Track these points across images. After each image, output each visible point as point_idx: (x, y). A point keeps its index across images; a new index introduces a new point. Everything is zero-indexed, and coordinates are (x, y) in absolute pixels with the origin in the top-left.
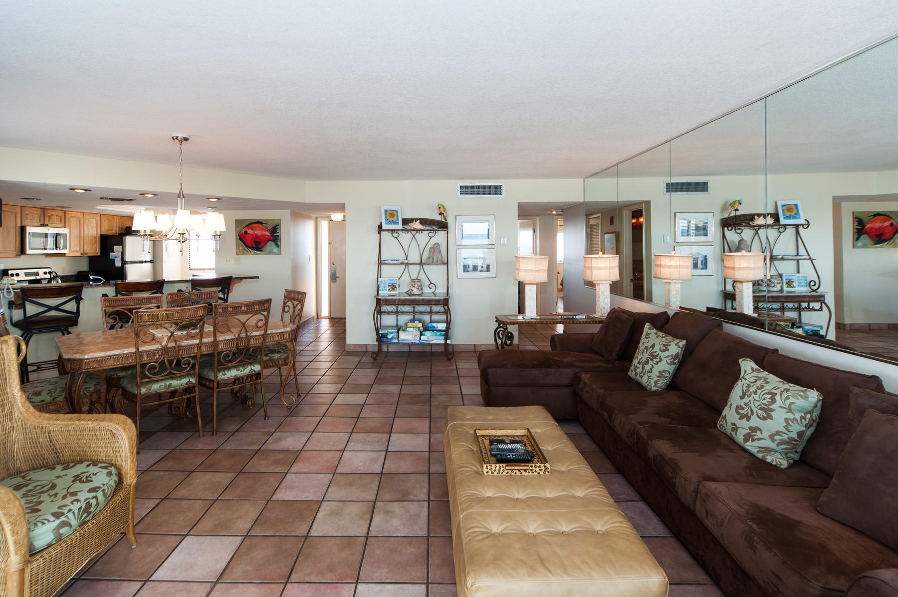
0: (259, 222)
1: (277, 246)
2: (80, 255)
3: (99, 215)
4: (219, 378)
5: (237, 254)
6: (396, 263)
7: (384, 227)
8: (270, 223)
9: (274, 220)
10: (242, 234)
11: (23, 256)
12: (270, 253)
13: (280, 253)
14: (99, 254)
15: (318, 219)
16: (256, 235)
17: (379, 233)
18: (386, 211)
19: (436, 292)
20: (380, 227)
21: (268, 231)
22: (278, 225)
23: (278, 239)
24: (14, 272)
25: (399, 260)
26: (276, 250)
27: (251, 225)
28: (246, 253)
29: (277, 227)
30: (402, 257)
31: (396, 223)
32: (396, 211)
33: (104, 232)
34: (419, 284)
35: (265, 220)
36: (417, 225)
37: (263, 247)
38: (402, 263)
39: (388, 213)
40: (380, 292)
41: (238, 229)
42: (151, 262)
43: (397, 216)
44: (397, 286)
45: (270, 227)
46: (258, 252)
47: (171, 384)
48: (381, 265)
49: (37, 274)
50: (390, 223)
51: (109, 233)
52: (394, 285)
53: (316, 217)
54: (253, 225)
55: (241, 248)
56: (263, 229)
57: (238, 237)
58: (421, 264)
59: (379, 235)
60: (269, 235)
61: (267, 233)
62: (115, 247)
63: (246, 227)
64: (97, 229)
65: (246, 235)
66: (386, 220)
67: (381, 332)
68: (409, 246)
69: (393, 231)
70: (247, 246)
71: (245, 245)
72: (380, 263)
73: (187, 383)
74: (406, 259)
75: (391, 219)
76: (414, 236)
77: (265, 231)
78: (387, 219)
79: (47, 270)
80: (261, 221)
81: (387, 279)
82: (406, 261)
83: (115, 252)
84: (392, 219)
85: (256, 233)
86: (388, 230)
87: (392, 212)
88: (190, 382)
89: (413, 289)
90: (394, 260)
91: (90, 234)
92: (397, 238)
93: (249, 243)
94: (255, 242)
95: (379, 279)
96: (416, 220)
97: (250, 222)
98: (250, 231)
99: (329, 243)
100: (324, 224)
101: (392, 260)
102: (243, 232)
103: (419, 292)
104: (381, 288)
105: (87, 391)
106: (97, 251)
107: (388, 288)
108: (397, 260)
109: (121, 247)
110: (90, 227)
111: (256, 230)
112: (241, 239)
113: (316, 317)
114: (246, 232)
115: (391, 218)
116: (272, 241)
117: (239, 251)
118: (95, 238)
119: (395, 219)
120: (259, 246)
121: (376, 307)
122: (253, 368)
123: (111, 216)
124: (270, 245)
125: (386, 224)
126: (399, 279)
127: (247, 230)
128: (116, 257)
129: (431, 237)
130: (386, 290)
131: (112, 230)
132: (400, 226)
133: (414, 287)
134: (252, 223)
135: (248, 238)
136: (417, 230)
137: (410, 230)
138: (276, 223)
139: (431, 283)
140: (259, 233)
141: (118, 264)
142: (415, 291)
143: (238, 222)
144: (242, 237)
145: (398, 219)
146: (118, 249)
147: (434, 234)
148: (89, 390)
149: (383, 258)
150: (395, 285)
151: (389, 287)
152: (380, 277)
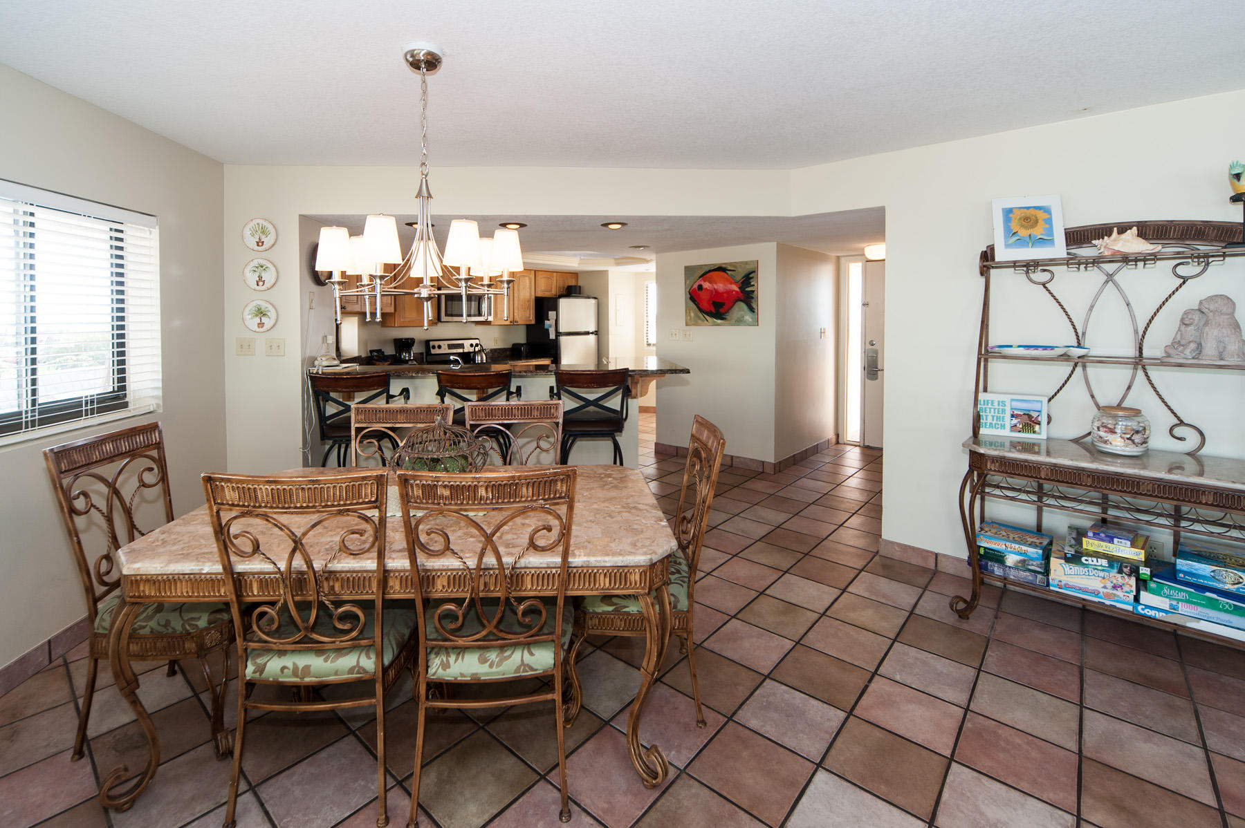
0: (721, 269)
1: (752, 309)
2: (509, 323)
3: (533, 272)
4: (431, 671)
5: (687, 325)
6: (1037, 354)
7: (1000, 256)
8: (739, 270)
9: (746, 263)
10: (695, 290)
11: (440, 324)
12: (740, 322)
13: (756, 322)
14: (533, 322)
15: (843, 260)
16: (716, 291)
17: (984, 271)
18: (1008, 212)
19: (1204, 451)
20: (987, 257)
21: (736, 283)
22: (754, 272)
23: (753, 298)
24: (436, 344)
25: (1052, 348)
26: (748, 317)
27: (708, 275)
28: (700, 322)
29: (751, 276)
30: (1063, 337)
31: (1046, 241)
32: (1047, 210)
33: (540, 294)
34: (1133, 424)
35: (731, 264)
36: (1131, 243)
37: (727, 312)
38: (1065, 357)
39: (1016, 216)
40: (983, 431)
41: (688, 282)
42: (596, 333)
43: (1049, 221)
44: (1044, 420)
45: (739, 277)
46: (719, 321)
47: (307, 668)
48: (986, 361)
49: (462, 346)
50: (1021, 243)
51: (547, 294)
52: (1030, 417)
53: (838, 258)
54: (711, 273)
55: (692, 314)
56: (727, 280)
57: (689, 296)
58: (1139, 361)
59: (983, 280)
60: (738, 290)
61: (735, 288)
62: (550, 313)
63: (700, 277)
64: (530, 288)
65: (700, 292)
66: (1006, 237)
67: (985, 543)
68: (1092, 307)
69: (1029, 266)
70: (701, 310)
71: (698, 307)
72: (986, 354)
73: (351, 671)
74: (1079, 346)
75: (1023, 233)
76: (1110, 277)
77: (731, 283)
78: (1010, 233)
79: (474, 342)
80: (724, 266)
81: (1007, 398)
82: (1081, 352)
83: (549, 320)
84: (1029, 232)
85: (716, 287)
86: (1014, 265)
87: (1028, 212)
88: (358, 668)
89: (1110, 437)
90: (1036, 347)
91: (522, 297)
92: (1044, 285)
93: (705, 305)
94: (714, 303)
95: (982, 396)
96: (1123, 228)
97: (707, 269)
98: (706, 285)
99: (864, 305)
100: (855, 271)
101: (1028, 347)
102: (696, 286)
103: (1131, 450)
104: (986, 419)
105: (190, 625)
106: (531, 318)
107: (1008, 422)
108: (1045, 348)
109: (555, 312)
110: (521, 287)
111: (716, 283)
112: (692, 299)
113: (834, 441)
114: (700, 287)
115: (1026, 228)
116: (742, 301)
117: (690, 319)
118: (529, 301)
119: (1038, 232)
120: (721, 310)
121: (970, 473)
122: (527, 658)
123: (550, 273)
124: (740, 309)
125: (1007, 246)
126: (1050, 400)
127: (702, 283)
128: (550, 326)
129: (1185, 280)
130: (1003, 427)
131: (552, 291)
132: (1059, 249)
133: (1112, 431)
134: (710, 271)
135: (704, 296)
136: (1126, 259)
137: (1096, 262)
138: (750, 268)
139: (1182, 423)
140: (720, 287)
141: (552, 336)
142: (1117, 444)
143: (689, 270)
144: (694, 296)
145: (1050, 231)
146: (552, 314)
147: (1199, 269)
148: (197, 626)
149: (995, 339)
150: (1034, 415)
151: (1015, 421)
152: (985, 390)
